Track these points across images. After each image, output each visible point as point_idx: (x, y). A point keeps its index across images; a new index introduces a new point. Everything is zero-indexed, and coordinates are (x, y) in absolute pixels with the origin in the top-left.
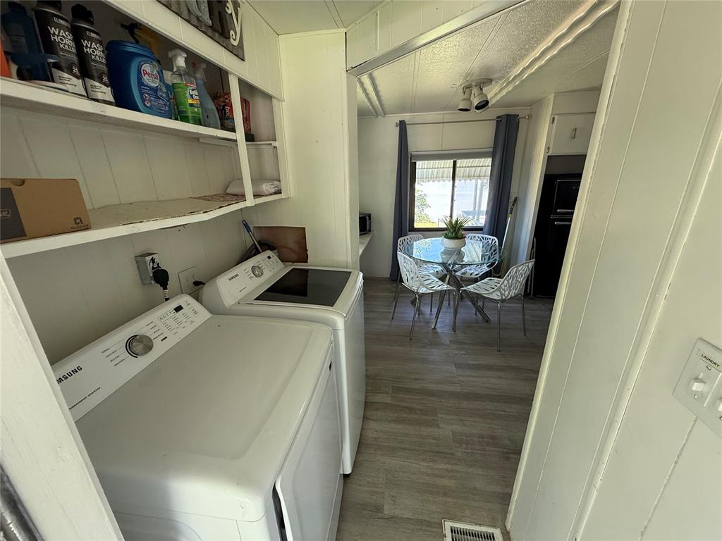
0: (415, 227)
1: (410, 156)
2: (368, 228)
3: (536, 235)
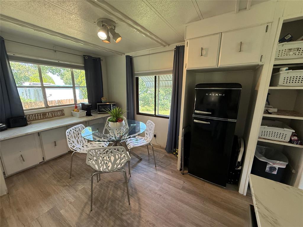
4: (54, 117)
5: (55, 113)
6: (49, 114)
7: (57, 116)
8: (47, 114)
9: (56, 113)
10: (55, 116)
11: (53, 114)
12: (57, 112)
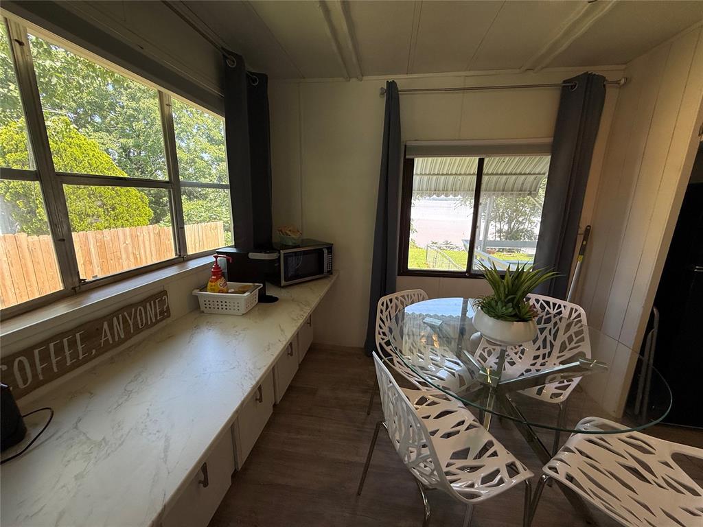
0: (410, 267)
1: (403, 148)
2: (326, 269)
3: (657, 303)
4: (133, 335)
5: (135, 317)
6: (111, 327)
7: (147, 326)
8: (106, 326)
9: (141, 314)
10: (138, 330)
11: (131, 323)
12: (145, 308)
